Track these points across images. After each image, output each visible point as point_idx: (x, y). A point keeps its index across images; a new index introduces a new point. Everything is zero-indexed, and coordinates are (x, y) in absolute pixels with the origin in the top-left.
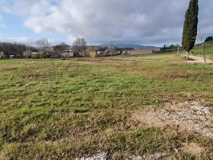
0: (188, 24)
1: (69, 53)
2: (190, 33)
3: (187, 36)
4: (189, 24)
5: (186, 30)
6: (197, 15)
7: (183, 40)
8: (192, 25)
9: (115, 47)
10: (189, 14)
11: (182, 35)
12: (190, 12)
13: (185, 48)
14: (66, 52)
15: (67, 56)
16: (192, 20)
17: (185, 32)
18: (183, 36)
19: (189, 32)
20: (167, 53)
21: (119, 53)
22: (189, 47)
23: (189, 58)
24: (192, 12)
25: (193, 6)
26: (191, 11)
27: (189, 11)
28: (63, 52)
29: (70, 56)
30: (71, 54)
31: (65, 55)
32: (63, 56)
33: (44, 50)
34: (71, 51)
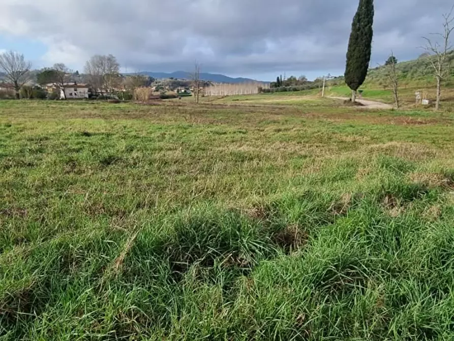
0: (357, 39)
1: (80, 90)
2: (360, 57)
3: (355, 61)
4: (359, 40)
5: (354, 51)
6: (372, 24)
7: (349, 69)
8: (364, 41)
9: (172, 78)
10: (359, 21)
11: (346, 59)
12: (360, 17)
13: (351, 83)
14: (71, 86)
15: (74, 96)
16: (364, 33)
17: (352, 55)
18: (347, 61)
19: (359, 54)
20: (291, 93)
21: (183, 91)
22: (357, 81)
23: (356, 102)
24: (364, 18)
25: (366, 7)
26: (363, 16)
27: (358, 14)
28: (64, 86)
29: (80, 97)
30: (84, 92)
31: (68, 94)
32: (64, 97)
33: (16, 82)
34: (84, 85)
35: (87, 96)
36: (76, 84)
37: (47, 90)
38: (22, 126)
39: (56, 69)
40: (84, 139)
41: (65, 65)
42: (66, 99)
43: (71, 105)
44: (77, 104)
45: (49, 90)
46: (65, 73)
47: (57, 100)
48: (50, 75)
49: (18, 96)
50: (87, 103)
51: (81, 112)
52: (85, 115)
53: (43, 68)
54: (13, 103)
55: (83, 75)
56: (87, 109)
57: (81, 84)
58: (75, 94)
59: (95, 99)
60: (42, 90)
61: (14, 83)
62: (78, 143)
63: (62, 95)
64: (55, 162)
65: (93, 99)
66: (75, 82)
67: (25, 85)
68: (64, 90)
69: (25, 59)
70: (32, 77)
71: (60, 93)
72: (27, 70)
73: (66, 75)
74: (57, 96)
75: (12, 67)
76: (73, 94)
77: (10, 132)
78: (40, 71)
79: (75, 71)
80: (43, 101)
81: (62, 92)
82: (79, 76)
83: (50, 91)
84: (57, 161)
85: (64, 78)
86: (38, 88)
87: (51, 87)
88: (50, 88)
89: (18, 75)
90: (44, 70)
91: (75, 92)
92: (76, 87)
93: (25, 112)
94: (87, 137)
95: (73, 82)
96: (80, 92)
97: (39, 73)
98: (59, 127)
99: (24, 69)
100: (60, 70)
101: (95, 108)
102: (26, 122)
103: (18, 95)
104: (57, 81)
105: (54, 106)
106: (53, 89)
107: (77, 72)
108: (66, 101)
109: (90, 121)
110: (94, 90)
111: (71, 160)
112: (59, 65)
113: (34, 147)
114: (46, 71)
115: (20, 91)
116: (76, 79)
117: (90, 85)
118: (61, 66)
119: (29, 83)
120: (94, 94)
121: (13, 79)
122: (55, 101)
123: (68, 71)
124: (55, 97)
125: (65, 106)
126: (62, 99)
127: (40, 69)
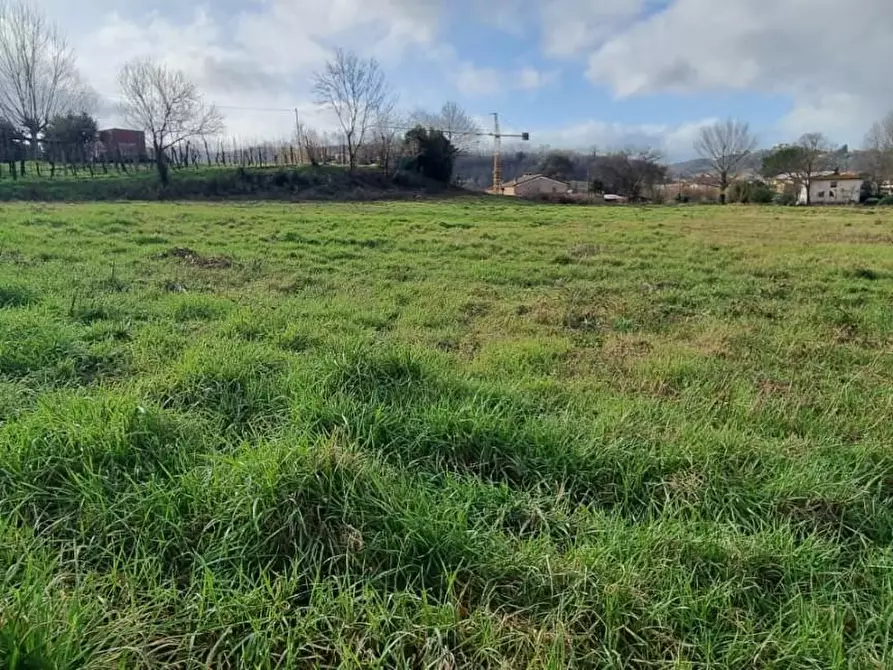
1: (842, 185)
15: (827, 198)
28: (810, 179)
29: (839, 199)
30: (852, 188)
31: (815, 194)
32: (806, 200)
33: (724, 175)
34: (853, 174)
35: (856, 197)
36: (836, 174)
37: (775, 187)
38: (738, 250)
39: (802, 146)
40: (862, 283)
41: (824, 135)
42: (809, 203)
43: (822, 216)
44: (835, 213)
45: (779, 186)
46: (819, 152)
47: (791, 205)
48: (788, 159)
49: (722, 199)
50: (857, 212)
51: (847, 231)
52: (854, 236)
53: (777, 145)
54: (716, 211)
55: (856, 154)
56: (858, 225)
57: (849, 173)
58: (831, 194)
59: (874, 203)
60: (767, 187)
61: (720, 176)
62: (853, 291)
63: (803, 196)
64: (815, 318)
65: (873, 204)
66: (836, 170)
67: (738, 178)
68: (808, 187)
69: (748, 133)
70: (752, 164)
71: (798, 192)
72: (747, 152)
73: (820, 156)
74: (791, 198)
75: (724, 148)
76: (827, 194)
77: (722, 259)
78: (770, 152)
79: (840, 146)
80: (767, 208)
81: (804, 190)
82: (848, 156)
83: (780, 189)
84: (819, 317)
85: (814, 161)
86: (760, 184)
87: (782, 181)
88: (779, 184)
89: (730, 163)
90: (779, 149)
91: (832, 190)
92: (835, 179)
93: (737, 227)
94: (867, 281)
95: (830, 169)
96: (843, 190)
97: (768, 156)
98: (805, 257)
99: (742, 151)
100: (810, 146)
101: (878, 223)
102: (741, 244)
103: (723, 196)
104: (797, 169)
105: (788, 217)
106: (787, 185)
107: (845, 148)
108: (810, 208)
109: (869, 248)
110: (875, 185)
111: (846, 320)
112: (811, 137)
113: (770, 287)
114: (781, 152)
115: (727, 190)
116: (840, 162)
117: (868, 175)
118: (814, 138)
119: (745, 176)
120: (874, 193)
121: (720, 169)
122: (787, 207)
123: (828, 148)
124: (789, 200)
125: (809, 218)
126: (801, 204)
127: (770, 148)
